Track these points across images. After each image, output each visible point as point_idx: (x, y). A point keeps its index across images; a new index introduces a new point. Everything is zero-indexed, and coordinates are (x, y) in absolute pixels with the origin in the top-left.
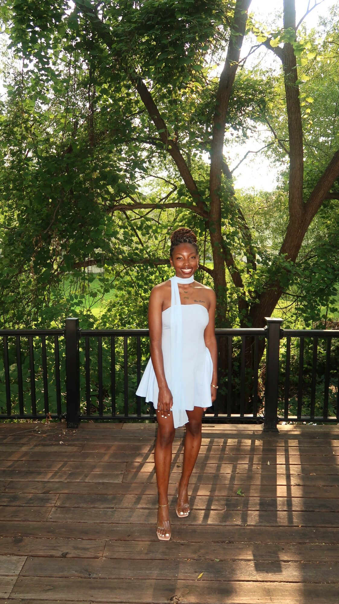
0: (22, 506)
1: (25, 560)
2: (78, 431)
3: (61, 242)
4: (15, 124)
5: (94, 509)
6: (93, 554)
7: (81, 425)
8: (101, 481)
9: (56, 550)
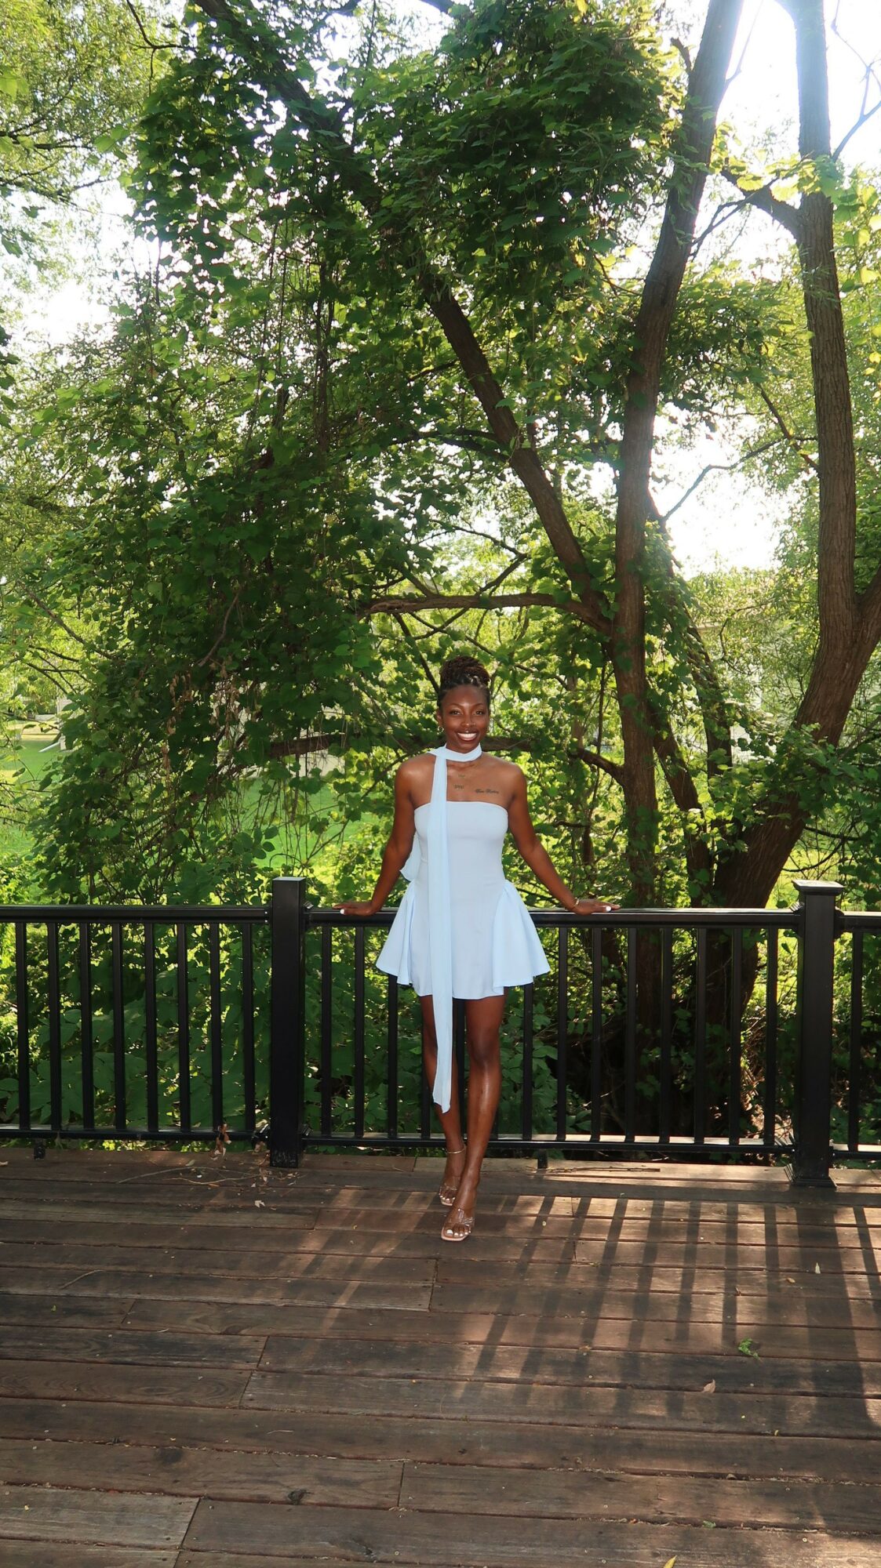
0: (174, 1366)
1: (193, 1507)
2: (301, 1173)
3: (241, 690)
4: (133, 398)
5: (364, 1379)
6: (373, 1497)
7: (306, 1158)
8: (373, 1306)
9: (271, 1482)
